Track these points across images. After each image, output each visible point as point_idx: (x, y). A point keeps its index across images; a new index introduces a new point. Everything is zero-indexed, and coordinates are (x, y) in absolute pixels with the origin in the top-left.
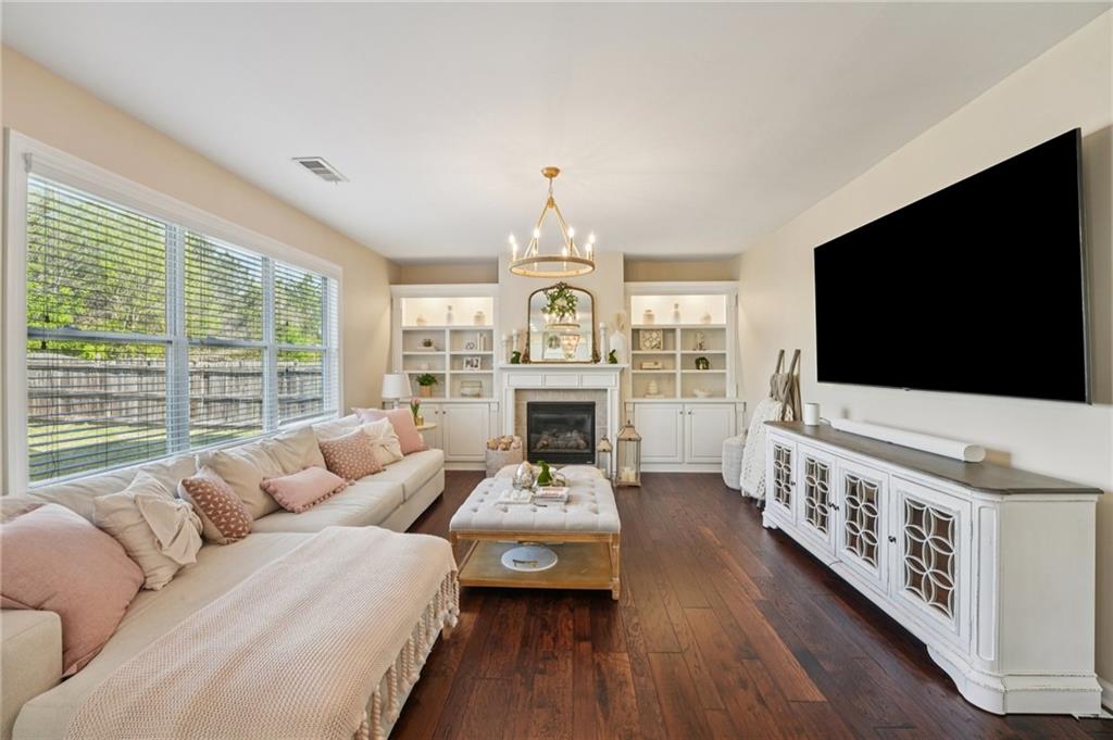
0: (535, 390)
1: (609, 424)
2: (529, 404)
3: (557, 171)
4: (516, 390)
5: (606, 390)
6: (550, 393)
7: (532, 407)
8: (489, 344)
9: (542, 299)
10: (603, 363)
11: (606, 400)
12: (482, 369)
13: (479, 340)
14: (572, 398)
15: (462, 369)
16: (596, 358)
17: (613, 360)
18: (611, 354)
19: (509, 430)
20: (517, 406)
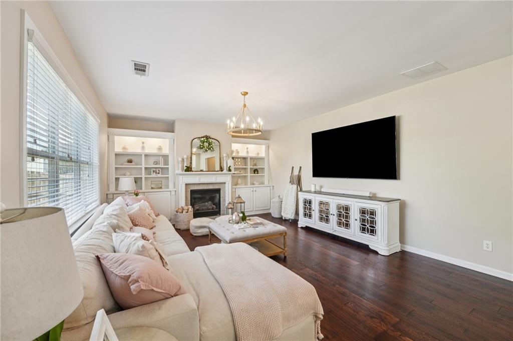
0: (194, 184)
1: (227, 198)
2: (191, 191)
3: (247, 93)
4: (186, 184)
5: (225, 183)
6: (201, 185)
7: (193, 192)
8: (166, 162)
9: (197, 142)
10: (225, 171)
11: (225, 187)
12: (162, 174)
13: (161, 160)
14: (211, 187)
15: (151, 175)
16: (221, 169)
17: (230, 170)
18: (229, 168)
19: (182, 203)
20: (186, 192)
